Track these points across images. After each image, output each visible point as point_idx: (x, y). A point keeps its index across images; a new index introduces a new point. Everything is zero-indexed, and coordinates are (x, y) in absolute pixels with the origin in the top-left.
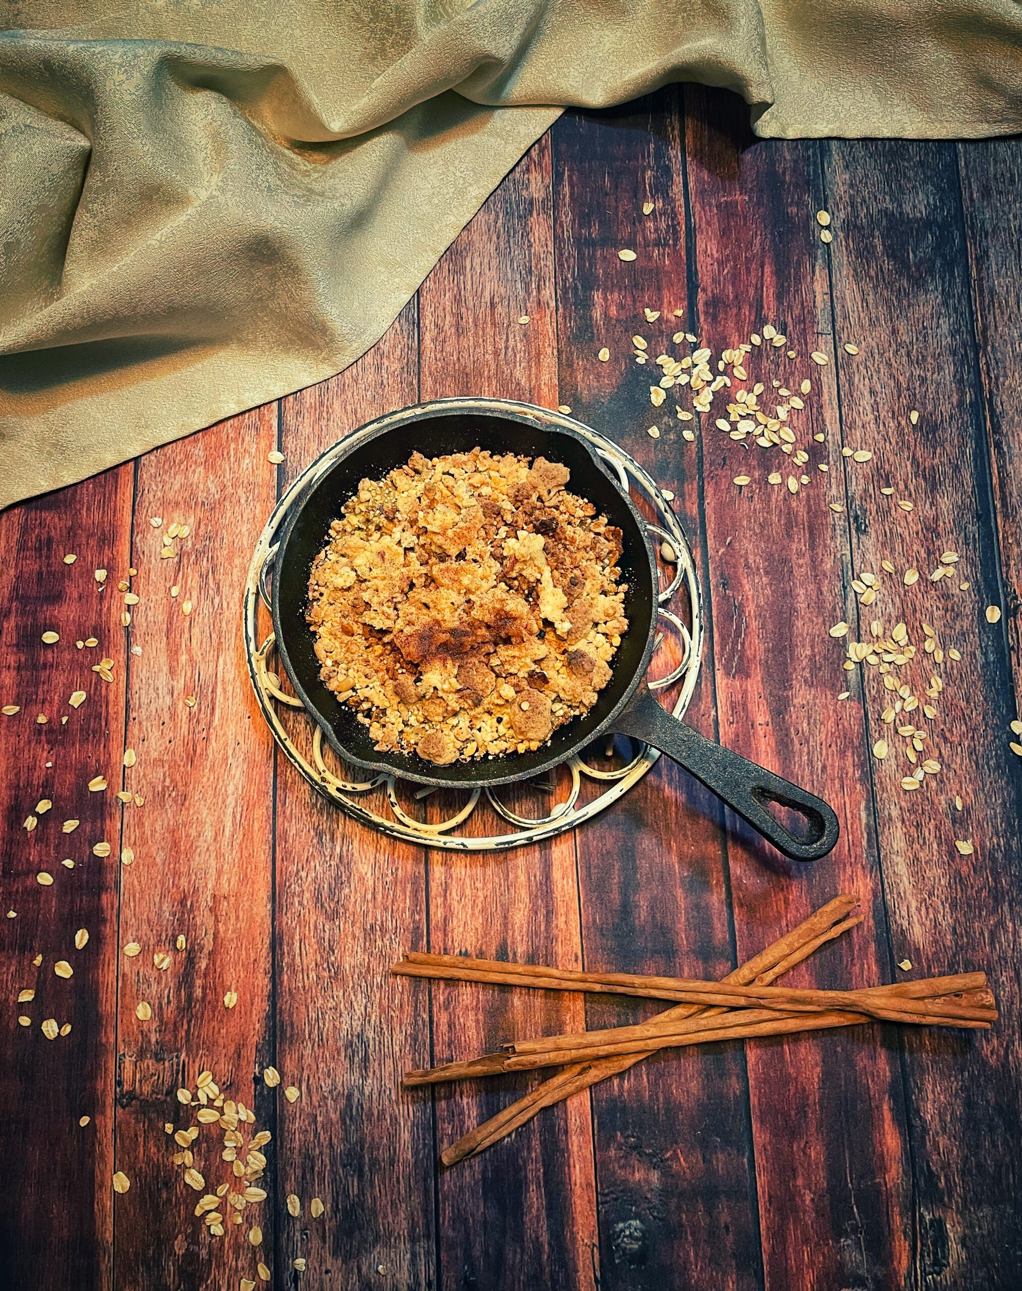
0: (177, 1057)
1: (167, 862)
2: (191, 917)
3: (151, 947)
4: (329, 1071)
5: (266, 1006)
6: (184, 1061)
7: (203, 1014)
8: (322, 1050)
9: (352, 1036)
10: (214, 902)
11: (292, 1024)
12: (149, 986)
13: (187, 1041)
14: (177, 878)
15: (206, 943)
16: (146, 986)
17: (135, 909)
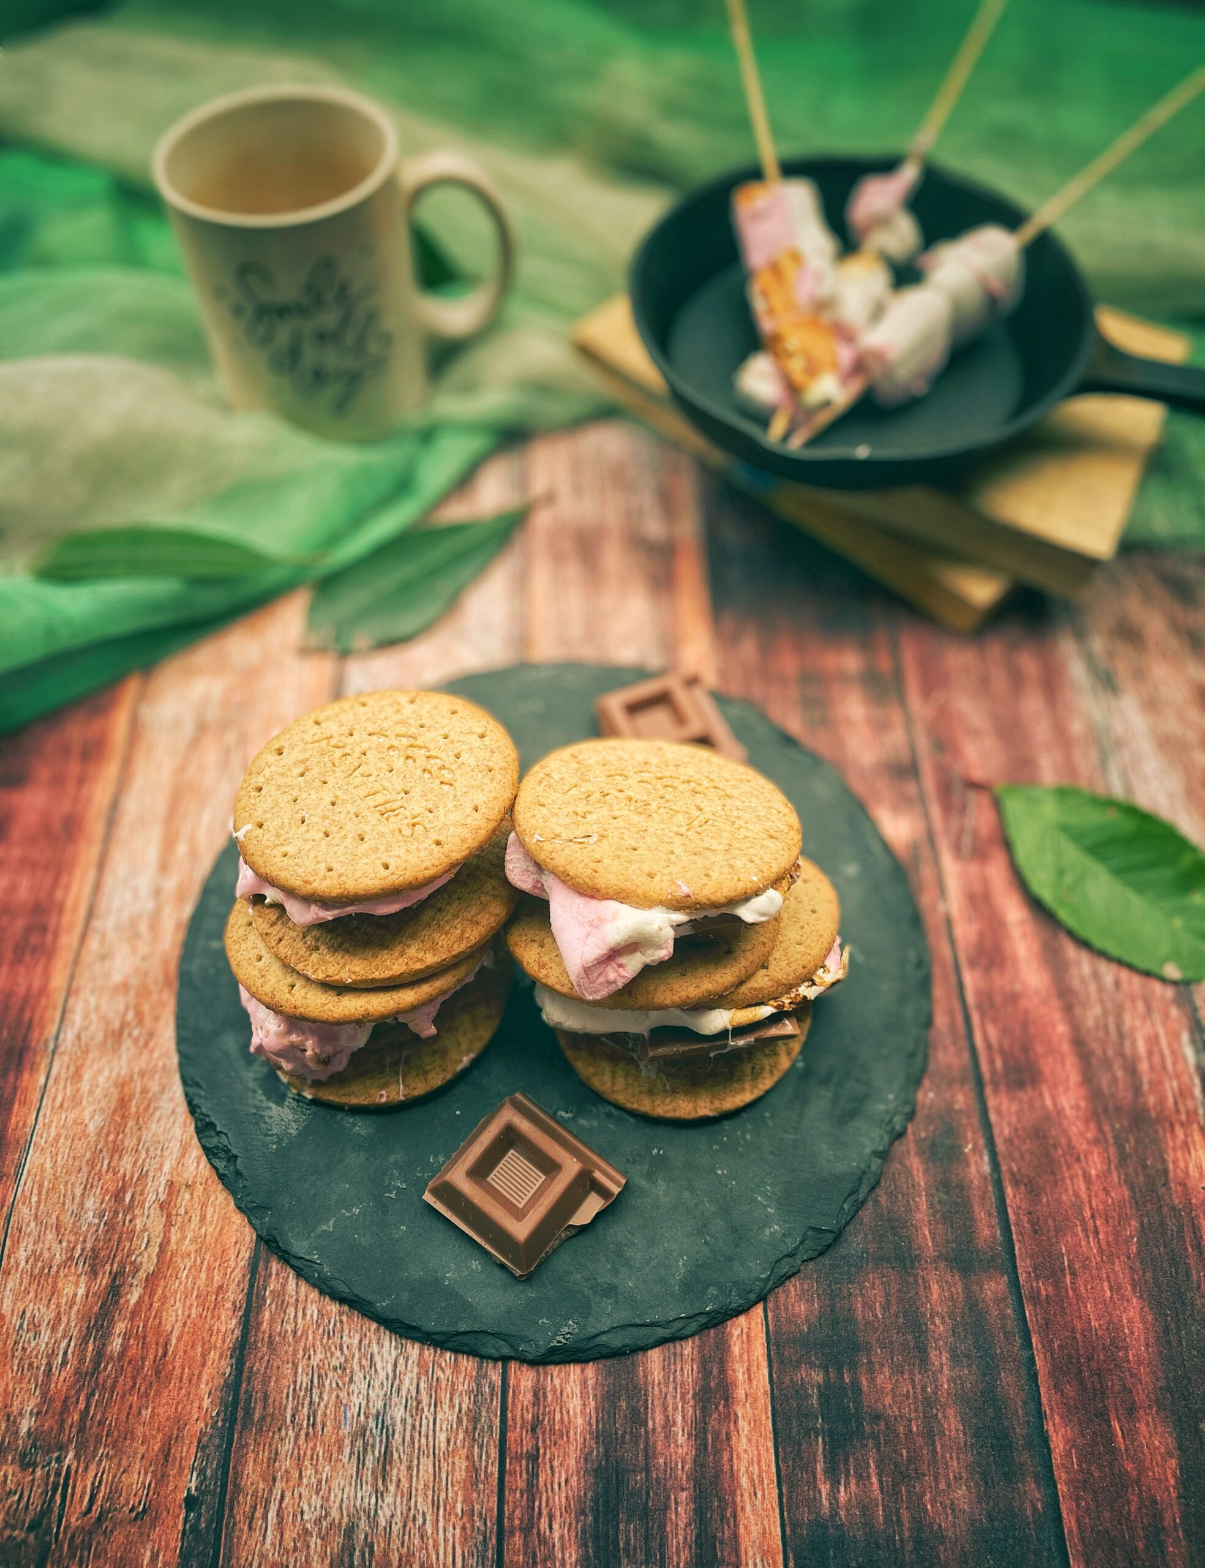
0: (59, 1460)
1: (105, 1131)
2: (128, 1218)
3: (55, 1268)
4: (320, 1481)
5: (226, 1367)
6: (69, 1467)
7: (116, 1381)
8: (311, 1444)
9: (367, 1417)
10: (170, 1194)
11: (266, 1396)
12: (37, 1334)
13: (82, 1430)
14: (117, 1156)
15: (145, 1260)
16: (31, 1334)
17: (37, 1208)
